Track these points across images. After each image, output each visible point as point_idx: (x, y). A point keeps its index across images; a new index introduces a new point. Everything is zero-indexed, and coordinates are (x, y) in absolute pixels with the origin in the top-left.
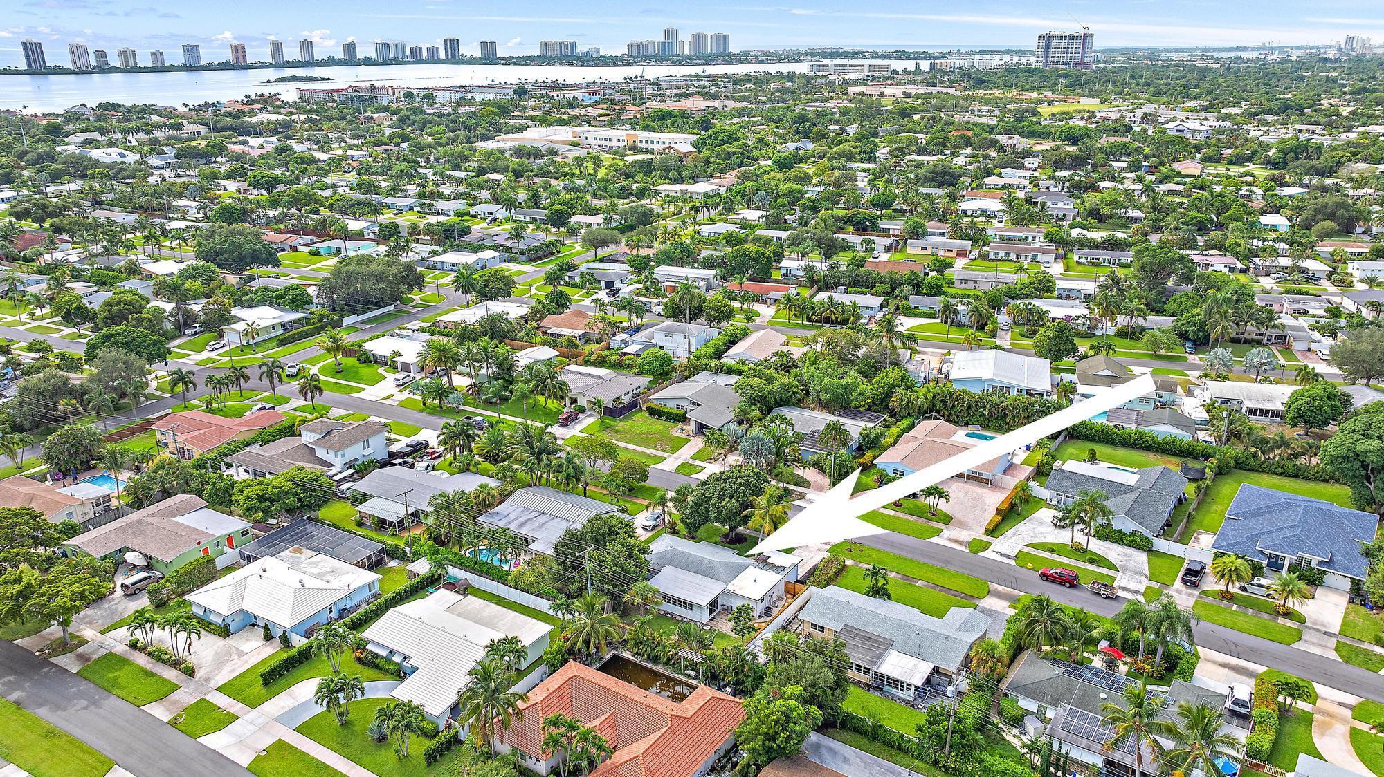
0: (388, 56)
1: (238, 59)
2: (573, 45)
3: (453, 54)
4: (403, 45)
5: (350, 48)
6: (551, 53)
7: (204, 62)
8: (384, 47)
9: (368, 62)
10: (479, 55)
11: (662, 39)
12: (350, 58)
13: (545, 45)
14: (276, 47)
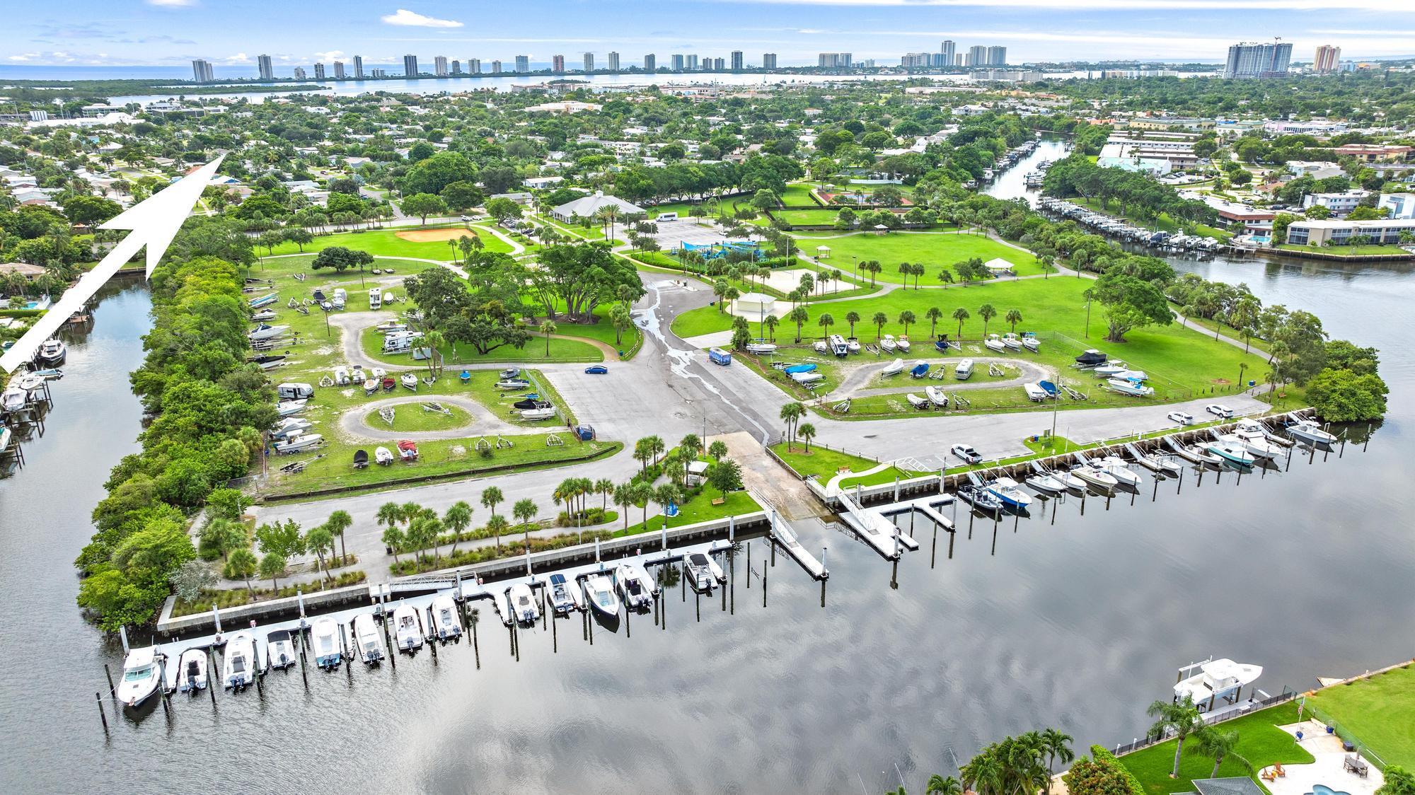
0: (680, 66)
1: (557, 68)
2: (848, 57)
3: (737, 65)
4: (696, 57)
5: (651, 59)
6: (827, 64)
7: (531, 70)
8: (678, 59)
9: (663, 71)
10: (762, 66)
11: (939, 51)
12: (650, 67)
13: (823, 57)
14: (589, 57)
